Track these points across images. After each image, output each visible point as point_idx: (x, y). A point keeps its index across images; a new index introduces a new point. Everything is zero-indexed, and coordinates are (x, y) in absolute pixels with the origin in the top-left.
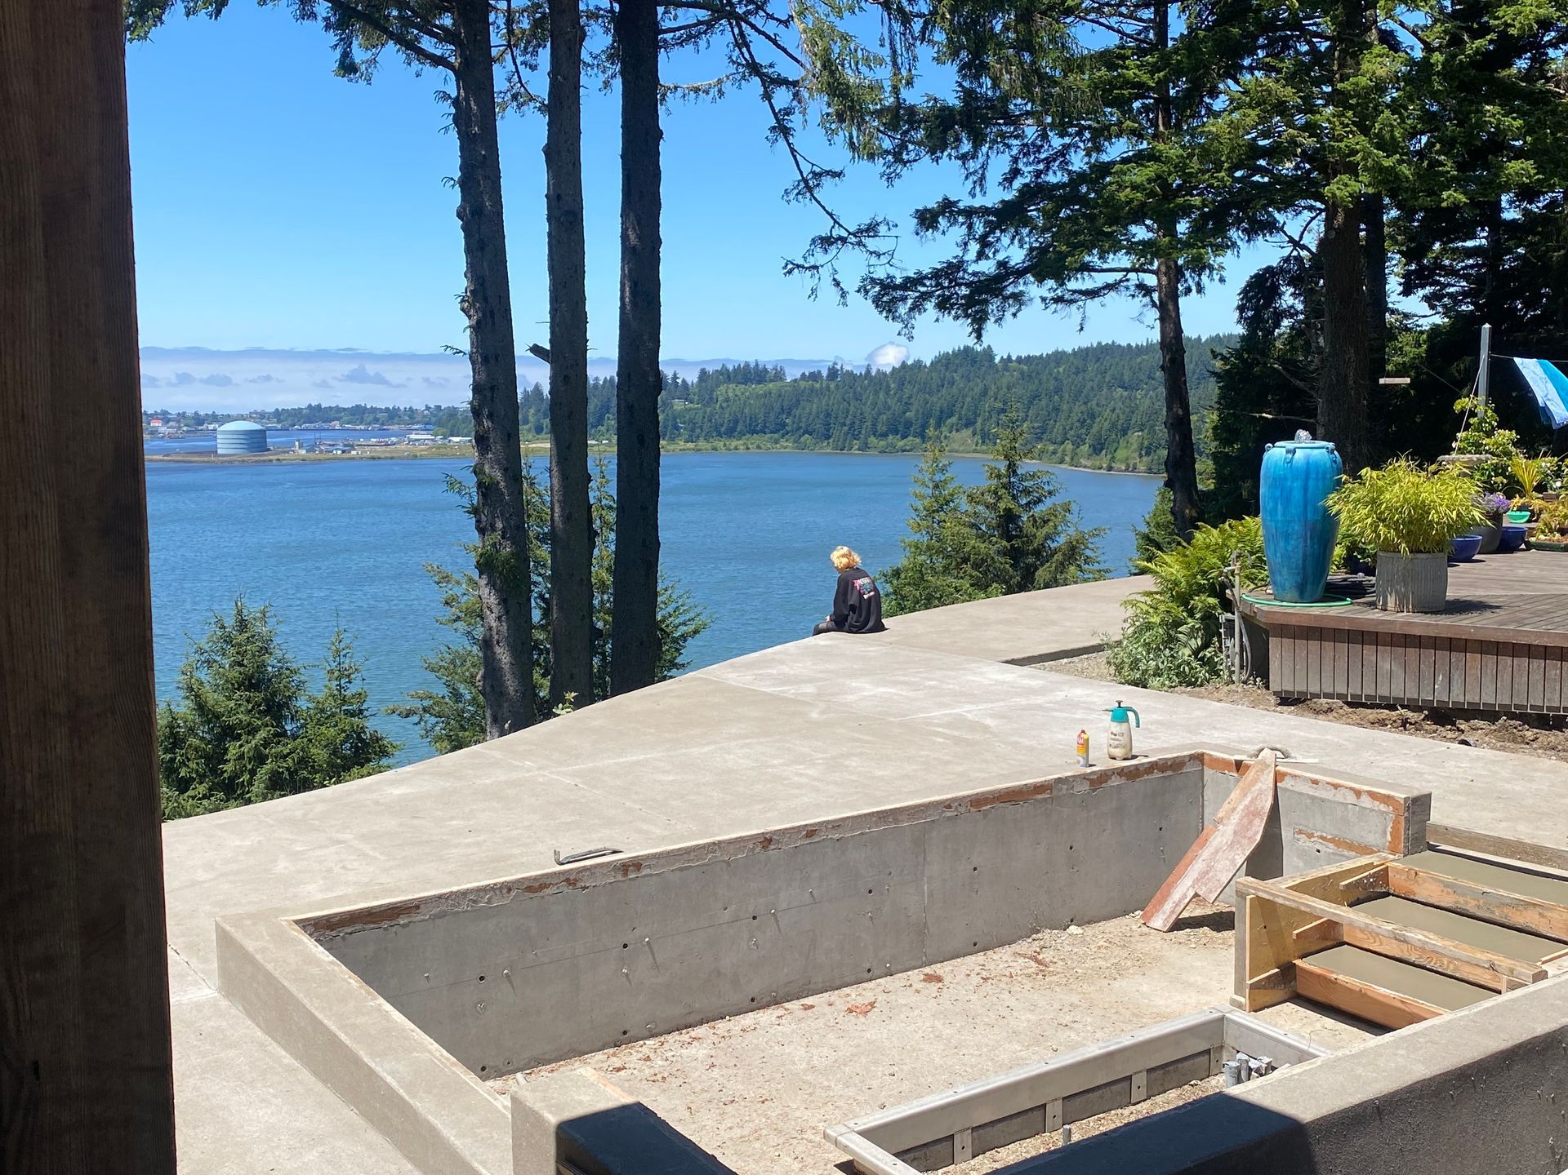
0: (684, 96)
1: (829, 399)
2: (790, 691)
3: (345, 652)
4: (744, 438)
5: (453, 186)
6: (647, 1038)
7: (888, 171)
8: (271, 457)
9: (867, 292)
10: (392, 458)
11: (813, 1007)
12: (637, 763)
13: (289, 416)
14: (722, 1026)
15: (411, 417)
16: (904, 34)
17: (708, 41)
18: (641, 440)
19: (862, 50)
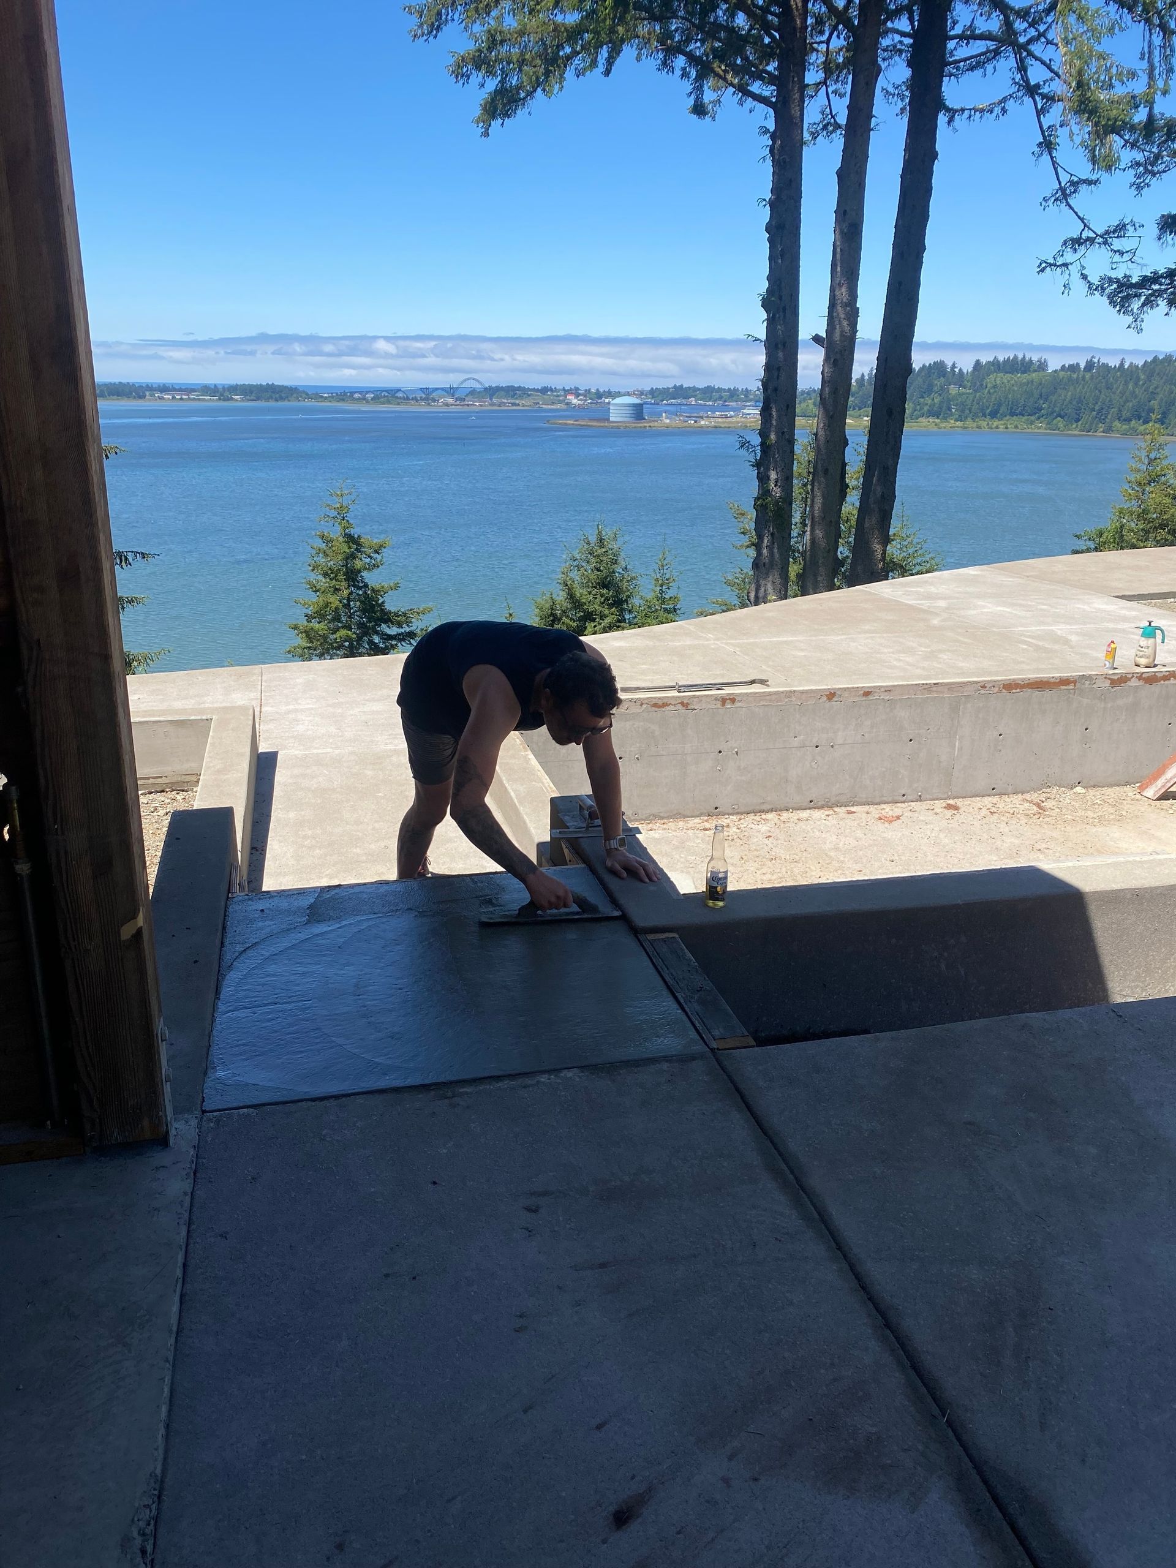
0: (970, 117)
1: (1083, 388)
2: (925, 604)
3: (667, 567)
4: (1005, 418)
5: (765, 206)
6: (732, 814)
7: (1137, 181)
8: (645, 425)
9: (1103, 289)
10: (729, 428)
11: (854, 812)
12: (786, 642)
13: (660, 394)
14: (785, 815)
15: (746, 396)
16: (1164, 47)
17: (995, 68)
18: (890, 413)
19: (1117, 66)
